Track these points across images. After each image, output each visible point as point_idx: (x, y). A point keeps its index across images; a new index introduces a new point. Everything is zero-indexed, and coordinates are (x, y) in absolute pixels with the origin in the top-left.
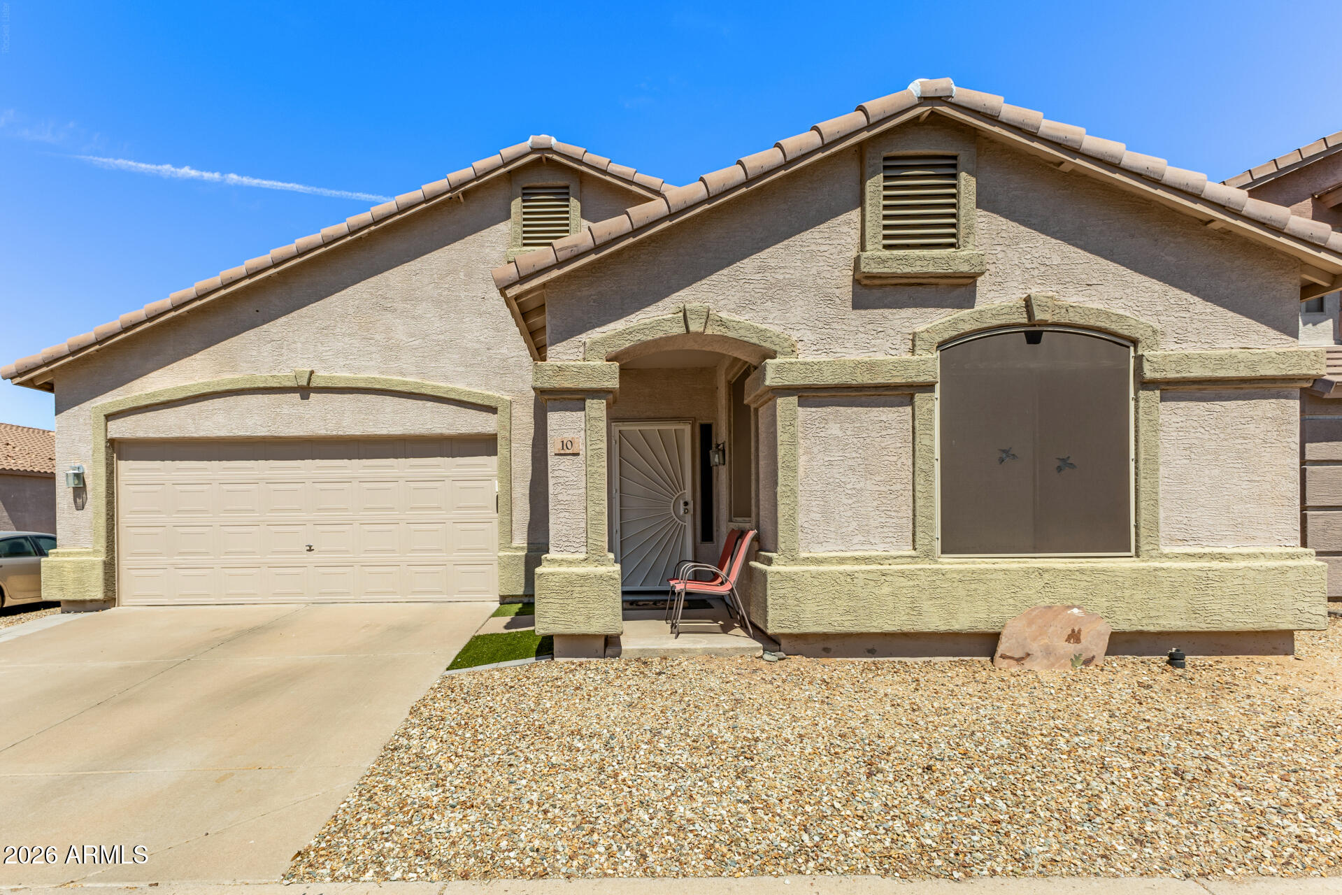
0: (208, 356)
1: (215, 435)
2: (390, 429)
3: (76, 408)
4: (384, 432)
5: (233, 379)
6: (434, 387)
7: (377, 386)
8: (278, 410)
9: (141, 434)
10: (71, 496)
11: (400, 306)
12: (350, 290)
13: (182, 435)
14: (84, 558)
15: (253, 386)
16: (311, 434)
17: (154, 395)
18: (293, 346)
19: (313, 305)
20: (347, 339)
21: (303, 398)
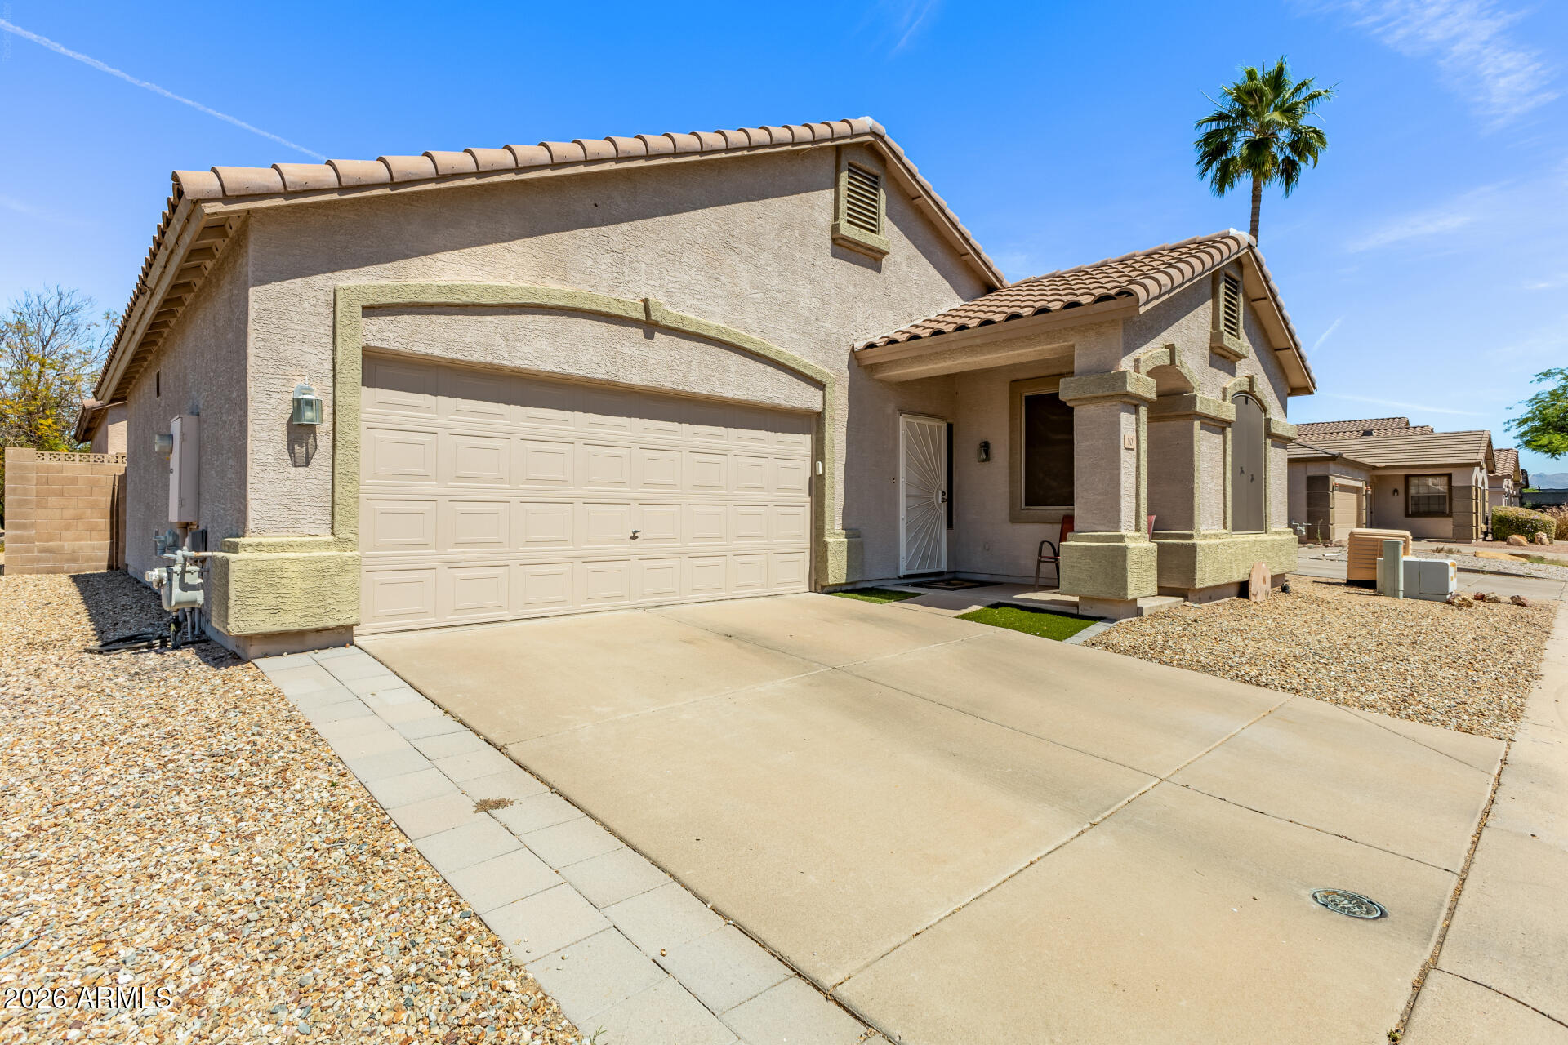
0: (527, 250)
1: (535, 368)
2: (736, 392)
3: (299, 281)
4: (729, 394)
5: (568, 292)
6: (778, 351)
7: (728, 339)
8: (618, 347)
9: (420, 348)
10: (283, 440)
11: (745, 248)
12: (699, 213)
13: (489, 360)
14: (316, 553)
15: (593, 308)
16: (653, 384)
17: (452, 289)
18: (636, 265)
19: (660, 219)
20: (693, 273)
21: (647, 337)
